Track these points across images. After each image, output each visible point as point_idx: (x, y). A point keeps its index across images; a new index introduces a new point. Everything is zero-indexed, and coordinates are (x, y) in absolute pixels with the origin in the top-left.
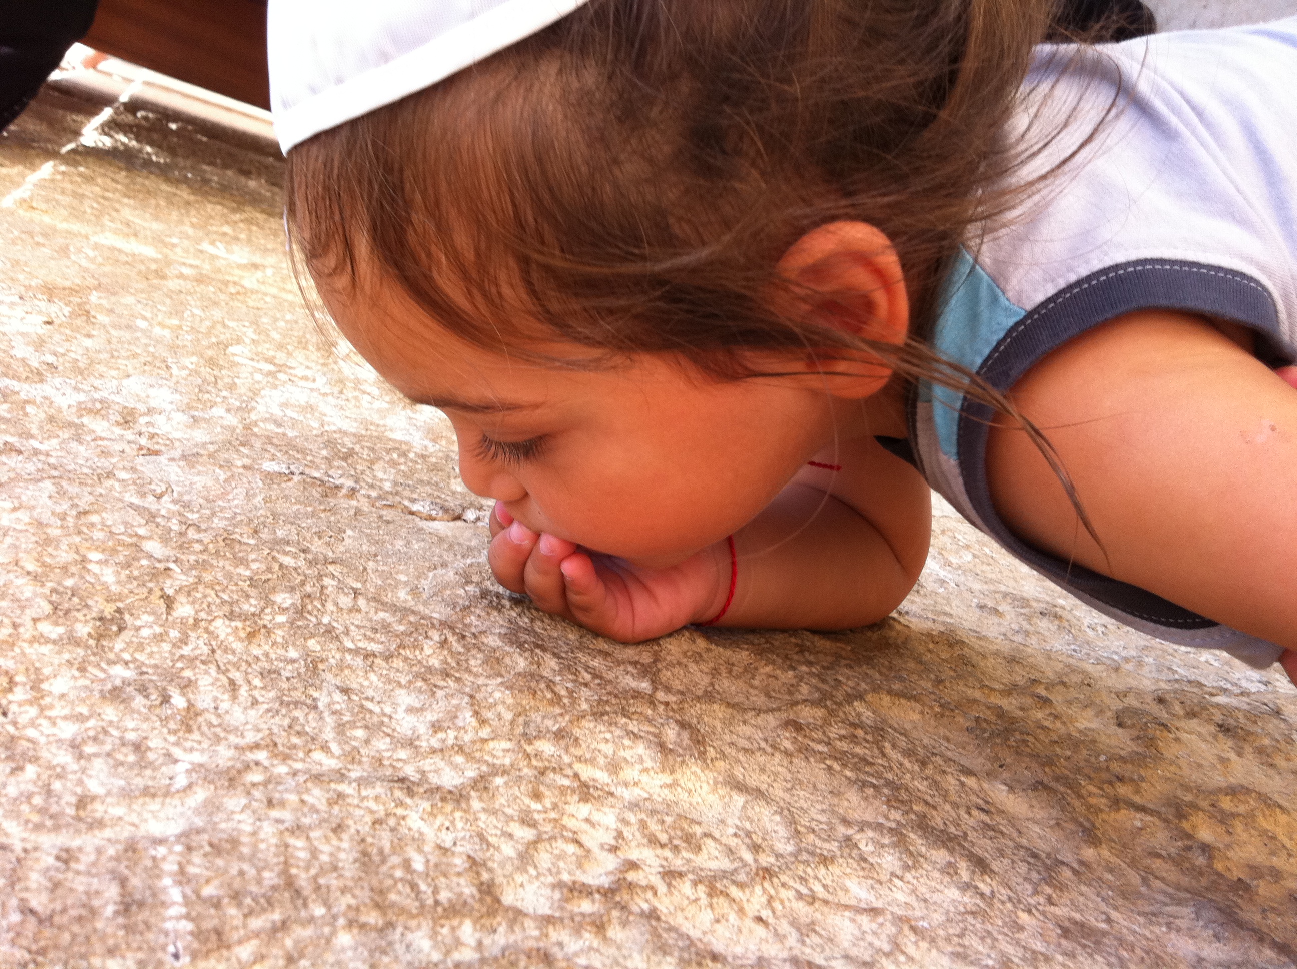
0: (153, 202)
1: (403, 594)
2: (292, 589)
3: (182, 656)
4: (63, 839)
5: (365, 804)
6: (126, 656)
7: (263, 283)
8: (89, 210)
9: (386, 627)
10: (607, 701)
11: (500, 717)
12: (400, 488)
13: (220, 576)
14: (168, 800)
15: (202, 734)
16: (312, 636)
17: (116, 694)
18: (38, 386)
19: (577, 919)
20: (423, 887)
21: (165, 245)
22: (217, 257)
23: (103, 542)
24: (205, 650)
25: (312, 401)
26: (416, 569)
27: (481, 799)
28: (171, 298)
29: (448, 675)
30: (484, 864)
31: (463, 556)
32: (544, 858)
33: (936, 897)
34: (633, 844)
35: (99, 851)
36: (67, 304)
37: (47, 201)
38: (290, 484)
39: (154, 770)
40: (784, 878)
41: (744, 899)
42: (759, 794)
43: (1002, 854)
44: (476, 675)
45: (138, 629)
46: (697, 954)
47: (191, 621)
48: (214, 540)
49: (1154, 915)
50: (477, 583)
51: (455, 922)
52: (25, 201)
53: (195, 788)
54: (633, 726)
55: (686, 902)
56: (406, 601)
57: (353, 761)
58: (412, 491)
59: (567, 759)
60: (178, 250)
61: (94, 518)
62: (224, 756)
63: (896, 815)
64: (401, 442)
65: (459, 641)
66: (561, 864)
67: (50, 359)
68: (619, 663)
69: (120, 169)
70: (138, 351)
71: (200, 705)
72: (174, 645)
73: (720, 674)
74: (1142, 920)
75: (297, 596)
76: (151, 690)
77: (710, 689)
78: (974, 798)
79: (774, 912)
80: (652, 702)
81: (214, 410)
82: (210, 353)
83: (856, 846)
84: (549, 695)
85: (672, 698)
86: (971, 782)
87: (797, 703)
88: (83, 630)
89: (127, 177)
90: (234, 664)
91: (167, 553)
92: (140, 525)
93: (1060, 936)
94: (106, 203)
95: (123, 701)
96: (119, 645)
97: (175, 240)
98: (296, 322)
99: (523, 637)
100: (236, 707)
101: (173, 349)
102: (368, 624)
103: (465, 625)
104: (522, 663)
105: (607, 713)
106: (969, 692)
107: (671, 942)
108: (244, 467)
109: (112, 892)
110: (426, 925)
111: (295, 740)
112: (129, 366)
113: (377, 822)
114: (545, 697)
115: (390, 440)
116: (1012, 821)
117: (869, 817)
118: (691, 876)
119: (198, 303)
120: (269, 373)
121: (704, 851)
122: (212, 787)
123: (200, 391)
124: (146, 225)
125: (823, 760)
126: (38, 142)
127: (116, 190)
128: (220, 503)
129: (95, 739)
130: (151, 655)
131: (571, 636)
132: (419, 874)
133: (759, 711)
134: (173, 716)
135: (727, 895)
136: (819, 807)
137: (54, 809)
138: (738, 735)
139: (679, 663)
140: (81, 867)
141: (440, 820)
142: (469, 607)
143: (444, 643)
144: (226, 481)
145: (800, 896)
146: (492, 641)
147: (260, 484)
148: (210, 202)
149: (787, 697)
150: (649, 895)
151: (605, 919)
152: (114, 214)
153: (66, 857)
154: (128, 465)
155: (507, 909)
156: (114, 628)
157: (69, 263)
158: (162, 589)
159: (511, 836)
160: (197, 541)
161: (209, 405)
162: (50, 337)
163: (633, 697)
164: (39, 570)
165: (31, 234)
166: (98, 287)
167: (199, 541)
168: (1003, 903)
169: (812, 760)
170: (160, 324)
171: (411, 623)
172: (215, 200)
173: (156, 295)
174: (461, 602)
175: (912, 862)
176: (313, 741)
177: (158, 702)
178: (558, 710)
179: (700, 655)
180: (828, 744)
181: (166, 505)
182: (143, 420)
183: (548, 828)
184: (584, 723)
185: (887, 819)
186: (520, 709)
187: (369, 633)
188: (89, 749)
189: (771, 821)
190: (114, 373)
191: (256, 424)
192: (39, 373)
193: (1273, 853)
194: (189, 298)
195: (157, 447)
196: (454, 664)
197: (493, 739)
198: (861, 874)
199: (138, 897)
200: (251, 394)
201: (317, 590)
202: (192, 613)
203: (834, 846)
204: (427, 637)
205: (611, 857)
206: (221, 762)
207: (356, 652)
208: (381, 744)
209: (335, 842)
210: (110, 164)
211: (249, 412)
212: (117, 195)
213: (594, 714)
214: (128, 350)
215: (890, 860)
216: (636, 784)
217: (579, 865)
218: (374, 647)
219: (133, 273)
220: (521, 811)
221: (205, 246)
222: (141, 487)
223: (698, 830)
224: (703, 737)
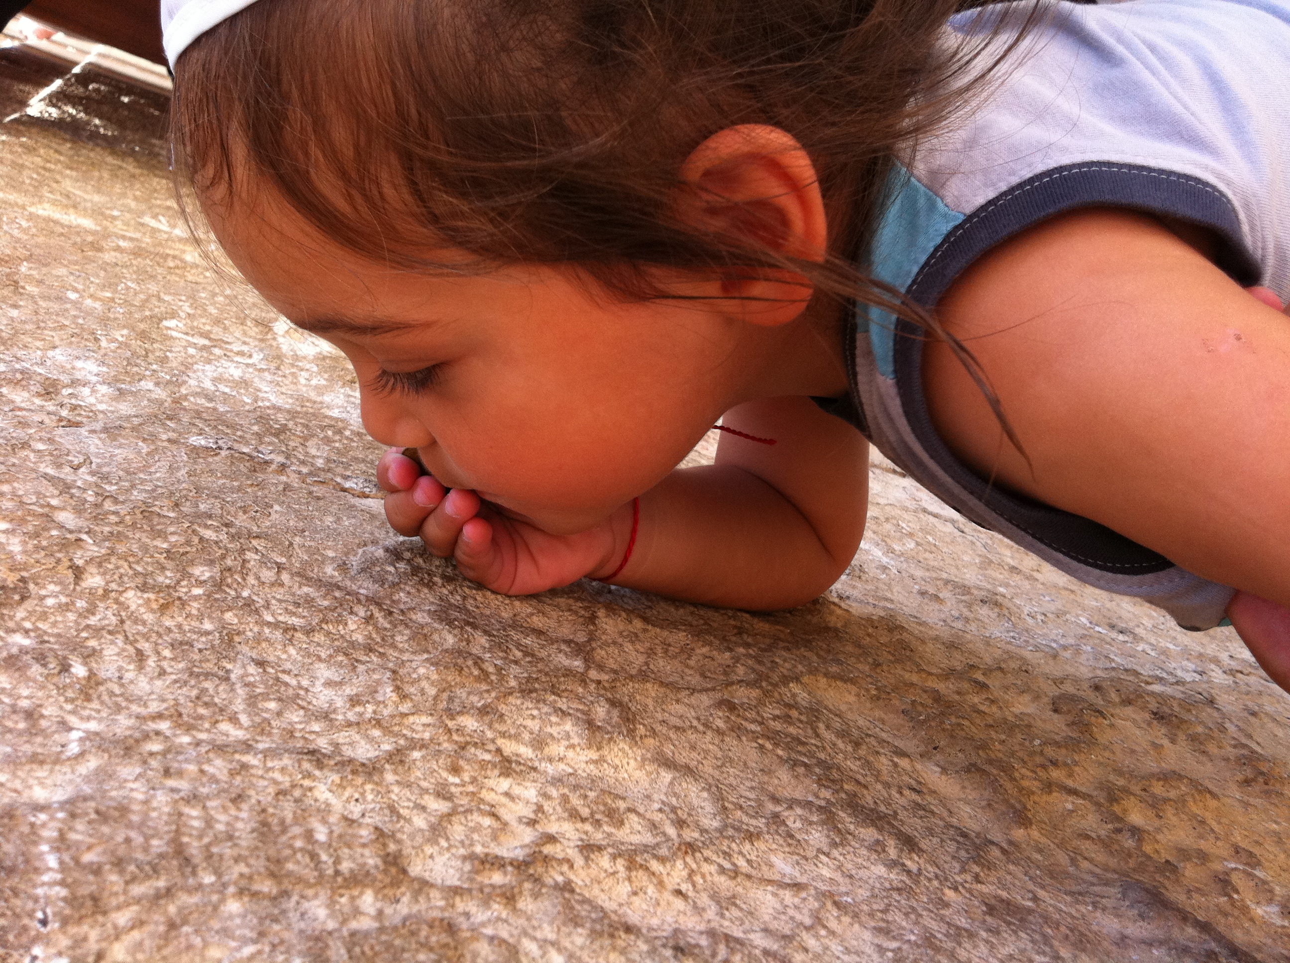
0: (96, 174)
1: (329, 570)
2: (211, 563)
3: (88, 626)
5: (271, 774)
6: (28, 625)
8: (28, 181)
9: (309, 601)
10: (537, 679)
11: (423, 692)
12: (333, 465)
13: (135, 548)
14: (57, 767)
15: (102, 703)
16: (230, 609)
17: (11, 663)
19: (487, 890)
20: (324, 857)
22: (160, 231)
23: (12, 512)
24: (114, 620)
25: (247, 377)
26: (345, 546)
27: (395, 772)
28: (105, 271)
29: (371, 650)
30: (393, 836)
32: (457, 830)
33: (863, 873)
34: (553, 818)
38: (217, 458)
39: (46, 737)
40: (707, 853)
41: (664, 872)
42: (688, 771)
43: (931, 832)
44: (402, 651)
45: (42, 598)
46: (610, 926)
47: (100, 592)
48: (132, 513)
49: (1080, 894)
50: (409, 560)
51: (356, 892)
53: (87, 756)
54: (562, 704)
55: (603, 875)
56: (332, 577)
57: (262, 733)
58: (346, 469)
60: (119, 223)
62: (124, 724)
63: (826, 794)
64: (337, 420)
65: (385, 617)
66: (476, 836)
68: (552, 641)
69: (65, 140)
70: (67, 323)
71: (103, 675)
72: (80, 615)
73: (655, 654)
74: (1068, 899)
75: (217, 569)
76: (50, 659)
77: (644, 668)
78: (906, 778)
79: (694, 886)
80: (583, 680)
81: (143, 383)
82: (142, 326)
83: (784, 823)
84: (476, 672)
85: (604, 677)
86: (904, 763)
87: (732, 683)
89: (71, 148)
90: (144, 635)
91: (80, 524)
92: (53, 496)
93: (985, 913)
94: (47, 174)
95: (19, 669)
96: (20, 614)
97: (116, 213)
99: (456, 614)
100: (142, 678)
101: (104, 321)
102: (290, 598)
103: (393, 601)
104: (450, 640)
105: (536, 690)
106: (907, 676)
107: (584, 913)
108: (169, 440)
110: (324, 895)
111: (202, 711)
112: (56, 337)
113: (281, 793)
114: (471, 673)
115: (326, 417)
116: (944, 801)
117: (798, 795)
118: (610, 850)
119: (134, 276)
120: (204, 348)
121: (627, 826)
122: (106, 756)
123: (129, 364)
124: (87, 197)
125: (755, 739)
127: (59, 161)
128: (142, 476)
130: (54, 624)
132: (321, 845)
133: (693, 691)
134: (71, 686)
135: (647, 868)
136: (748, 784)
138: (670, 714)
139: (614, 643)
141: (349, 792)
142: (398, 584)
143: (369, 619)
144: (148, 454)
145: (722, 870)
146: (421, 617)
147: (185, 458)
148: (155, 175)
149: (722, 677)
150: (565, 868)
151: (516, 890)
152: (54, 185)
154: (46, 436)
155: (413, 880)
156: (17, 597)
158: (71, 560)
159: (424, 808)
160: (114, 513)
161: (137, 378)
163: (565, 675)
166: (29, 258)
167: (115, 513)
168: (930, 880)
169: (744, 739)
170: (91, 296)
171: (336, 598)
172: (161, 174)
173: (89, 267)
174: (390, 578)
175: (840, 839)
176: (222, 712)
177: (56, 671)
178: (484, 687)
179: (636, 635)
180: (761, 723)
181: (83, 477)
182: (66, 392)
183: (464, 801)
184: (511, 699)
185: (817, 797)
186: (444, 685)
187: (290, 607)
189: (698, 797)
190: (39, 344)
191: (185, 397)
193: (1201, 837)
194: (125, 271)
195: (79, 419)
196: (379, 640)
197: (413, 714)
198: (787, 849)
200: (183, 368)
201: (238, 564)
202: (103, 583)
203: (761, 823)
204: (352, 613)
205: (529, 830)
206: (119, 731)
207: (276, 625)
208: (295, 717)
209: (233, 812)
210: (55, 135)
211: (180, 386)
212: (59, 167)
213: (522, 691)
214: (56, 322)
215: (817, 837)
216: (561, 759)
217: (495, 838)
218: (295, 621)
219: (68, 245)
220: (438, 784)
221: (147, 220)
222: (58, 458)
223: (622, 805)
224: (634, 715)
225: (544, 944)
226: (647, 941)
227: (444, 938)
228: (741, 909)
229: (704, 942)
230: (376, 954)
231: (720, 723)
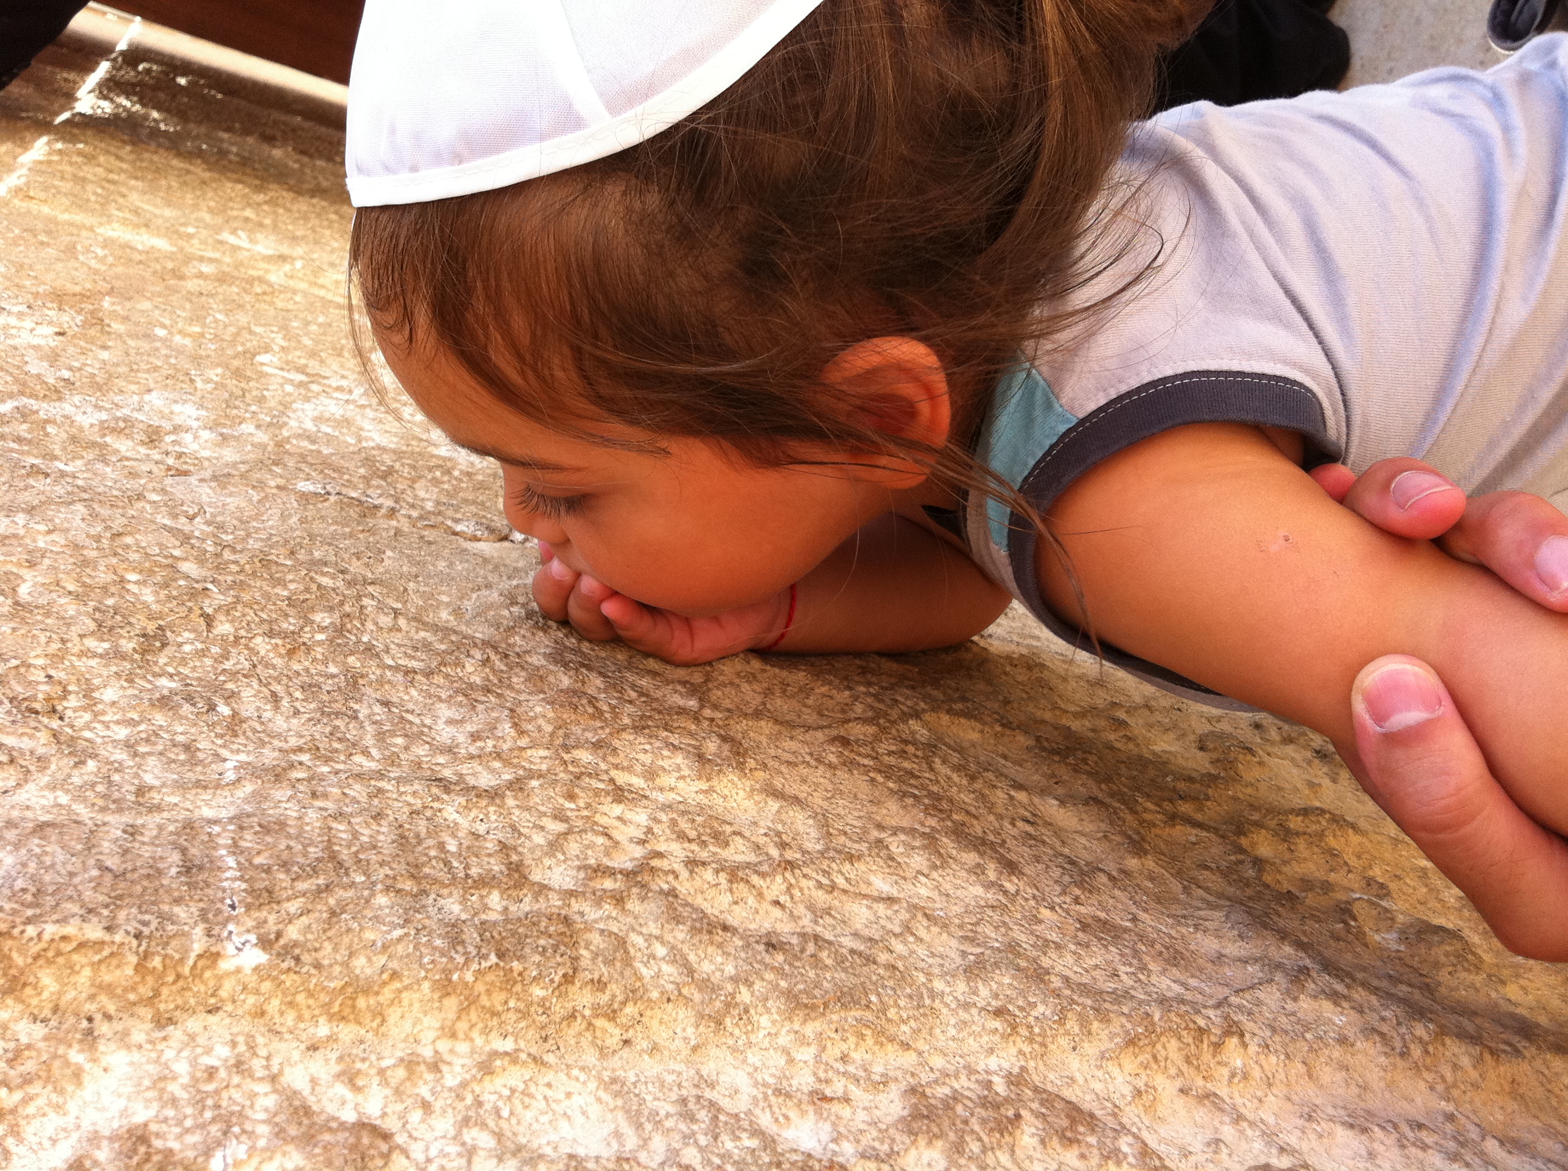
0: (163, 182)
1: (444, 615)
2: (331, 609)
3: (224, 671)
4: (127, 818)
5: (404, 797)
6: (171, 670)
7: (292, 277)
8: (93, 198)
9: (427, 646)
11: (539, 729)
12: (443, 508)
14: (219, 792)
15: (247, 738)
16: (352, 653)
17: (164, 702)
18: (57, 404)
19: (599, 893)
20: (455, 864)
21: (181, 236)
22: (240, 248)
23: (140, 563)
24: (247, 665)
25: (348, 414)
26: (459, 590)
27: (516, 798)
28: (191, 301)
29: (489, 691)
30: (515, 848)
31: (509, 578)
32: (573, 847)
34: (662, 838)
35: (161, 828)
36: (79, 313)
37: (46, 189)
38: (326, 504)
39: (204, 766)
40: (805, 870)
41: (764, 886)
42: (796, 800)
43: (1038, 859)
44: (519, 692)
45: (180, 645)
46: (709, 924)
47: (231, 638)
48: (250, 562)
50: (523, 605)
52: (21, 189)
53: (243, 782)
54: (674, 739)
55: (706, 886)
56: (448, 621)
57: (393, 764)
58: (456, 511)
59: (603, 766)
60: (195, 241)
61: (128, 540)
62: (269, 756)
63: (932, 822)
64: (444, 459)
65: (501, 660)
66: (589, 852)
67: (66, 374)
68: (668, 682)
69: (124, 142)
70: (159, 364)
71: (244, 714)
72: (216, 660)
73: (776, 693)
74: (1171, 921)
75: (337, 615)
76: (198, 699)
77: (762, 707)
78: (1021, 811)
79: (792, 898)
80: (696, 718)
81: (243, 426)
82: (236, 363)
84: (590, 710)
85: (718, 715)
86: (1021, 796)
87: (849, 722)
88: (128, 645)
89: (132, 152)
90: (275, 678)
91: (204, 574)
92: (174, 547)
94: (112, 187)
95: (171, 708)
96: (162, 660)
97: (191, 230)
98: (330, 325)
99: (569, 656)
100: (279, 717)
101: (197, 359)
102: (409, 643)
103: (509, 645)
104: (566, 682)
105: (649, 727)
106: (1038, 713)
107: (685, 914)
108: (278, 487)
109: (175, 857)
110: (457, 894)
111: (336, 745)
112: (151, 380)
114: (586, 711)
115: (433, 456)
116: (1058, 832)
117: (905, 823)
118: (714, 865)
119: (222, 307)
120: (301, 384)
121: (732, 846)
122: (259, 782)
123: (228, 406)
124: (157, 211)
125: (866, 773)
126: (27, 111)
127: (122, 170)
128: (255, 524)
129: (147, 740)
130: (194, 669)
131: (619, 657)
132: (452, 854)
133: (809, 728)
134: (219, 723)
135: (748, 881)
136: (856, 814)
137: (116, 795)
138: (783, 748)
139: (732, 684)
140: (146, 839)
141: (474, 813)
142: (512, 629)
143: (486, 662)
144: (259, 502)
145: (820, 885)
146: (536, 660)
147: (295, 505)
148: (229, 179)
149: (839, 715)
150: (671, 878)
151: (625, 894)
152: (121, 200)
153: (132, 831)
154: (159, 486)
155: (534, 884)
156: (158, 644)
157: (77, 265)
158: (201, 606)
159: (542, 828)
160: (234, 562)
161: (237, 421)
162: (64, 350)
163: (677, 713)
164: (80, 590)
165: (33, 232)
166: (111, 292)
167: (236, 562)
168: (1026, 900)
169: (855, 772)
170: (180, 332)
171: (452, 642)
172: (235, 176)
173: (173, 298)
174: (505, 622)
175: (941, 861)
176: (354, 746)
177: (204, 710)
178: (598, 724)
179: (754, 676)
181: (199, 527)
182: (169, 439)
183: (580, 823)
184: (624, 735)
185: (923, 825)
186: (560, 722)
187: (409, 652)
188: (143, 749)
189: (804, 824)
190: (134, 387)
191: (287, 440)
192: (57, 391)
194: (211, 301)
195: (185, 467)
196: (496, 681)
197: (531, 748)
199: (197, 862)
200: (281, 408)
201: (356, 610)
202: (232, 630)
203: (863, 847)
204: (469, 656)
205: (639, 848)
206: (266, 761)
207: (396, 668)
208: (421, 751)
210: (113, 137)
211: (281, 427)
212: (123, 177)
213: (635, 728)
214: (148, 363)
215: (919, 861)
216: (671, 789)
217: (607, 854)
218: (414, 664)
219: (148, 275)
220: (555, 809)
221: (226, 236)
222: (174, 509)
223: (728, 829)
224: (746, 750)
225: (649, 938)
226: (742, 938)
227: (562, 928)
228: (835, 918)
229: (795, 940)
230: (503, 938)
231: (833, 758)
